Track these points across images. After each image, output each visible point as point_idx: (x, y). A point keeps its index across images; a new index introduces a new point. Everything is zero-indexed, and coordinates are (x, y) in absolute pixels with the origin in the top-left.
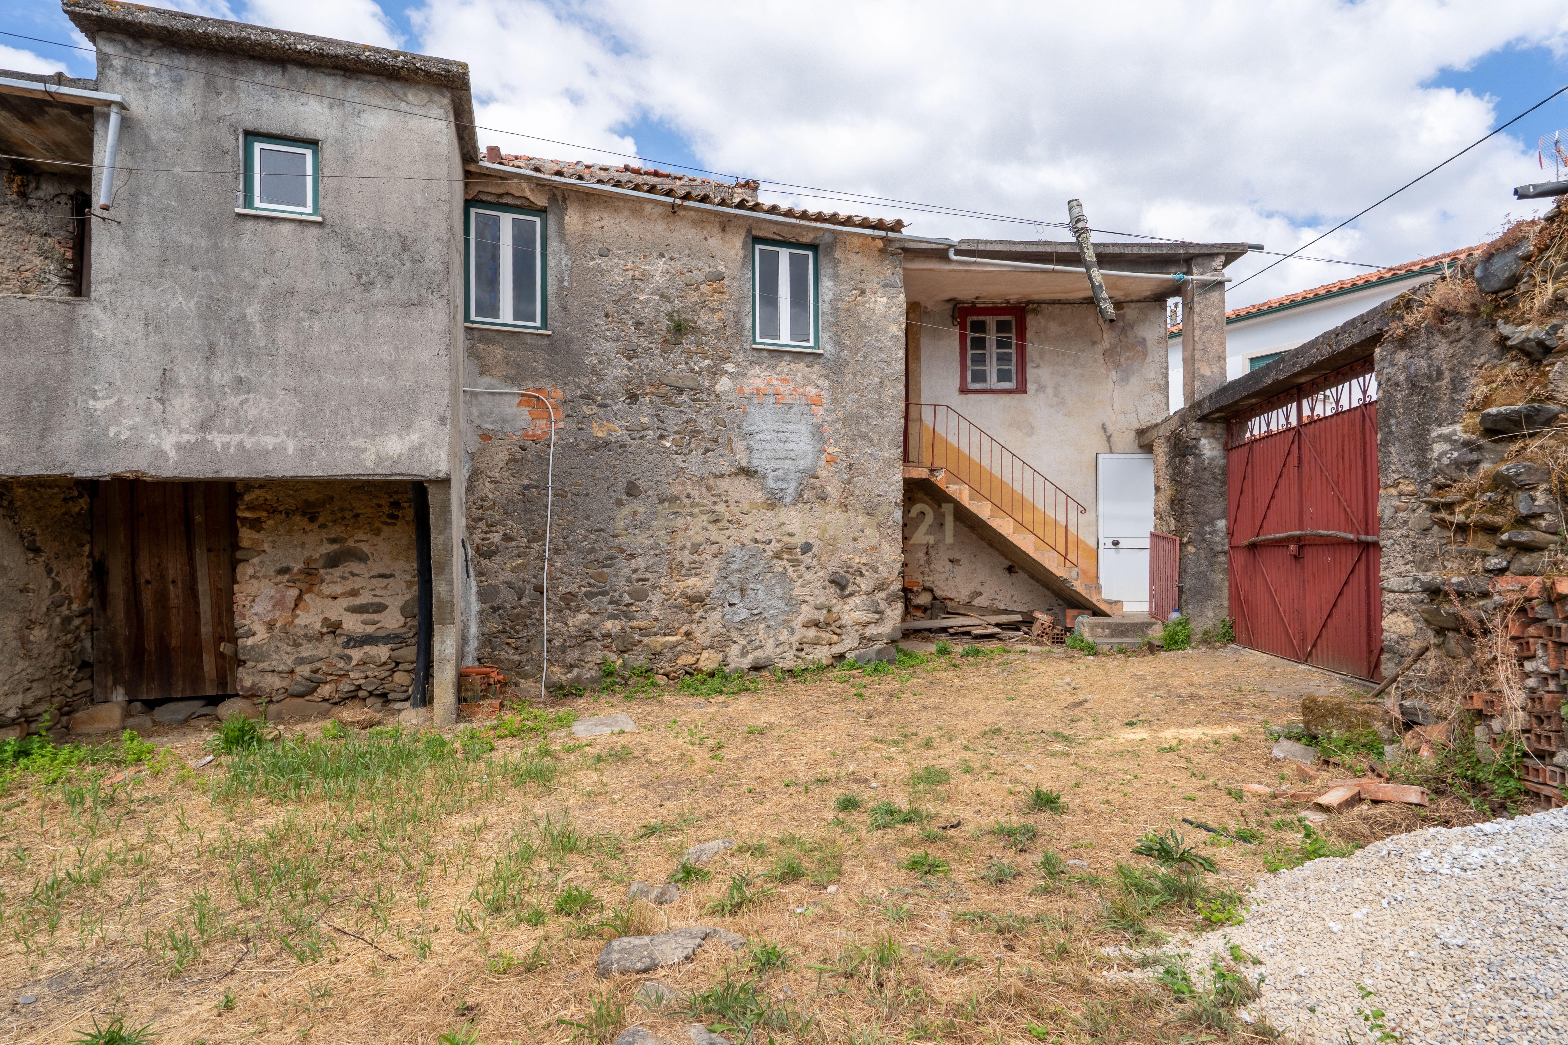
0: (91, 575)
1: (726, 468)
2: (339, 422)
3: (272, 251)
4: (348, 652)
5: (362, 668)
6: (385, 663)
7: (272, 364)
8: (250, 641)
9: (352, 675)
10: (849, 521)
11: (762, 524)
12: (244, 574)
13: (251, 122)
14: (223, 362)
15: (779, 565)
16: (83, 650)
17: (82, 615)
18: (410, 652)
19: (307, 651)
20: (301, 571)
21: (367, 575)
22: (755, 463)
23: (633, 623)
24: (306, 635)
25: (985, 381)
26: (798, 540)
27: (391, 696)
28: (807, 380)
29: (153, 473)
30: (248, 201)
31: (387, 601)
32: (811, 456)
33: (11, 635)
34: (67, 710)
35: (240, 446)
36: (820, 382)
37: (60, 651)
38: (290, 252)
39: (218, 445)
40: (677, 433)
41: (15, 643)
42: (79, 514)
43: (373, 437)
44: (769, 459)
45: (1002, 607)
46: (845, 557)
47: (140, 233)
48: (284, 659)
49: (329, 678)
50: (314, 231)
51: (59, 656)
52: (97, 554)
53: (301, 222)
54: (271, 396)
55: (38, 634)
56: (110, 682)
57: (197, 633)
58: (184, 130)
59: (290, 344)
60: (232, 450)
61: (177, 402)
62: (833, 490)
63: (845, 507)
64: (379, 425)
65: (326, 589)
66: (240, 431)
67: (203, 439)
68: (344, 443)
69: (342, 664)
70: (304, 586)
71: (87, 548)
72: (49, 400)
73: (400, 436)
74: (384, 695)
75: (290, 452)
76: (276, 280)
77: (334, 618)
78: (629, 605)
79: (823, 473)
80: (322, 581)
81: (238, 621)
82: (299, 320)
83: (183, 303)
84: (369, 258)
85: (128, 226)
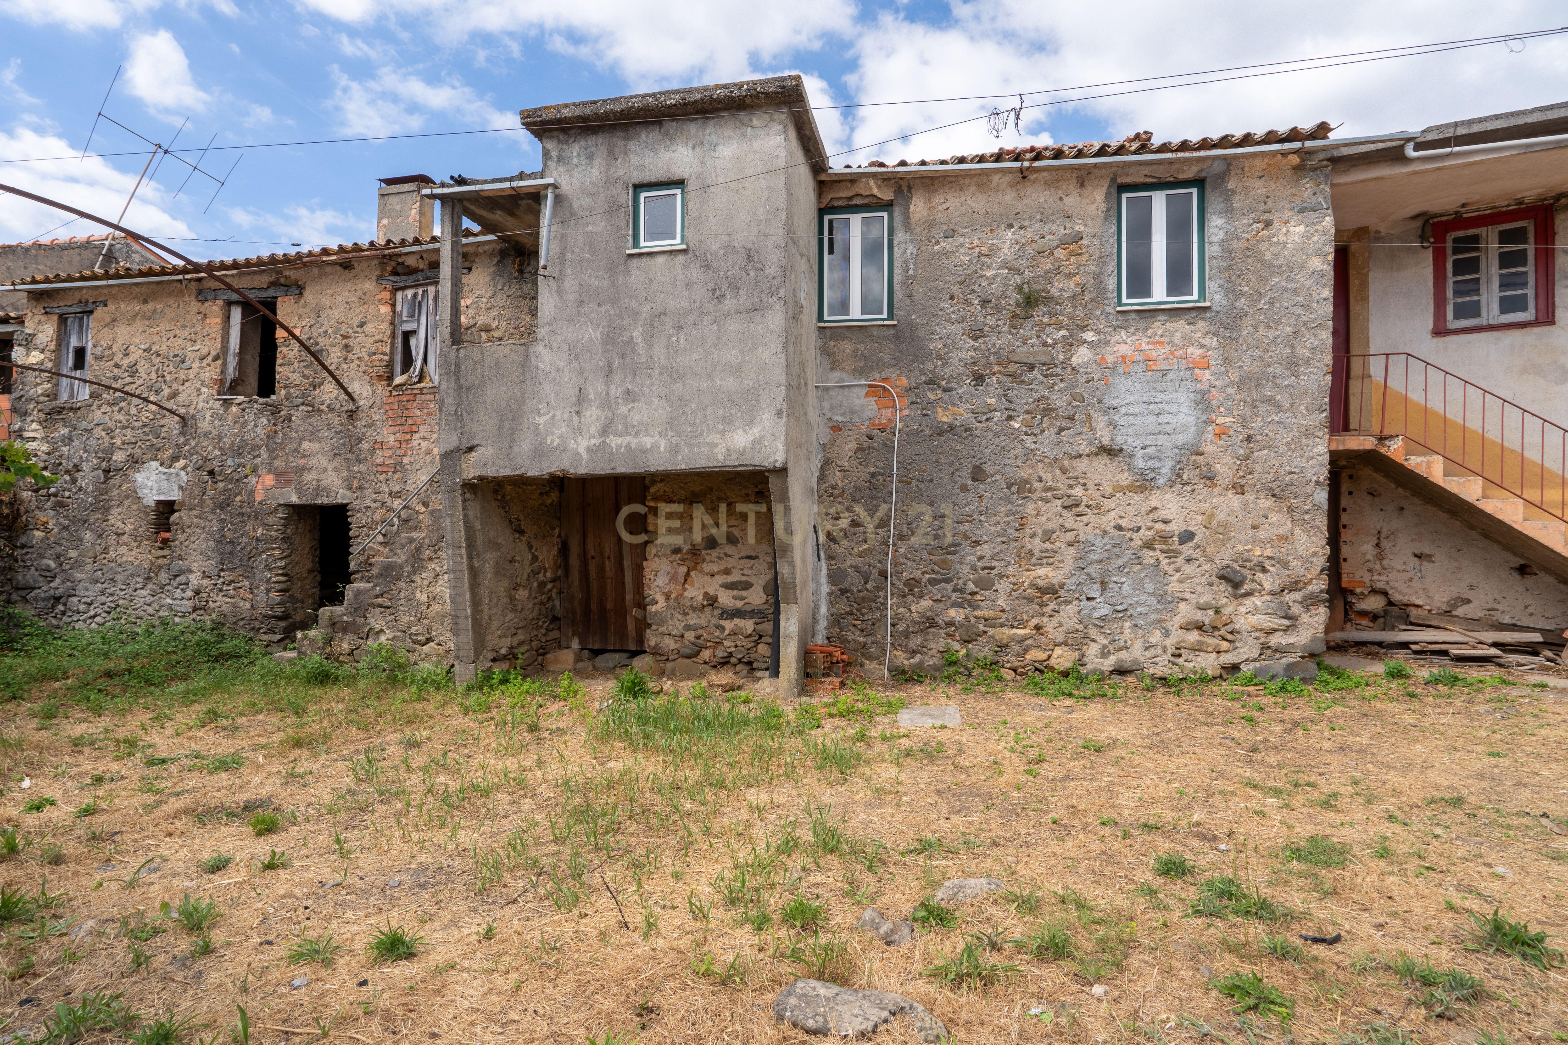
0: (559, 551)
1: (1084, 448)
2: (698, 421)
3: (651, 281)
4: (722, 622)
5: (733, 638)
6: (750, 635)
7: (650, 376)
8: (654, 609)
9: (725, 643)
10: (1246, 504)
11: (1128, 509)
12: (651, 553)
13: (637, 177)
14: (617, 378)
15: (1149, 557)
16: (552, 608)
17: (551, 581)
18: (766, 627)
19: (692, 619)
20: (689, 552)
21: (737, 557)
22: (1119, 440)
23: (978, 613)
24: (692, 606)
25: (1478, 315)
26: (1176, 527)
27: (757, 665)
28: (1188, 340)
29: (573, 471)
30: (636, 244)
31: (752, 580)
32: (1192, 429)
33: (504, 593)
34: (542, 652)
35: (628, 446)
36: (1207, 341)
37: (537, 608)
38: (663, 279)
39: (613, 446)
40: (1027, 412)
41: (507, 600)
42: (551, 505)
43: (724, 433)
44: (1137, 435)
45: (1507, 620)
46: (1240, 548)
47: (566, 283)
48: (676, 625)
49: (709, 644)
50: (681, 258)
51: (536, 611)
52: (563, 535)
53: (671, 252)
54: (649, 403)
55: (522, 594)
56: (570, 634)
57: (624, 599)
58: (594, 195)
59: (663, 358)
60: (622, 450)
61: (588, 413)
62: (1224, 469)
63: (1239, 489)
64: (728, 422)
65: (706, 568)
66: (628, 434)
67: (604, 442)
68: (702, 440)
69: (717, 633)
70: (691, 565)
71: (557, 531)
72: (514, 419)
73: (745, 430)
74: (750, 664)
75: (662, 449)
76: (654, 305)
77: (711, 592)
78: (973, 594)
79: (1210, 449)
80: (704, 560)
81: (647, 592)
82: (670, 337)
83: (592, 334)
84: (721, 274)
85: (559, 279)
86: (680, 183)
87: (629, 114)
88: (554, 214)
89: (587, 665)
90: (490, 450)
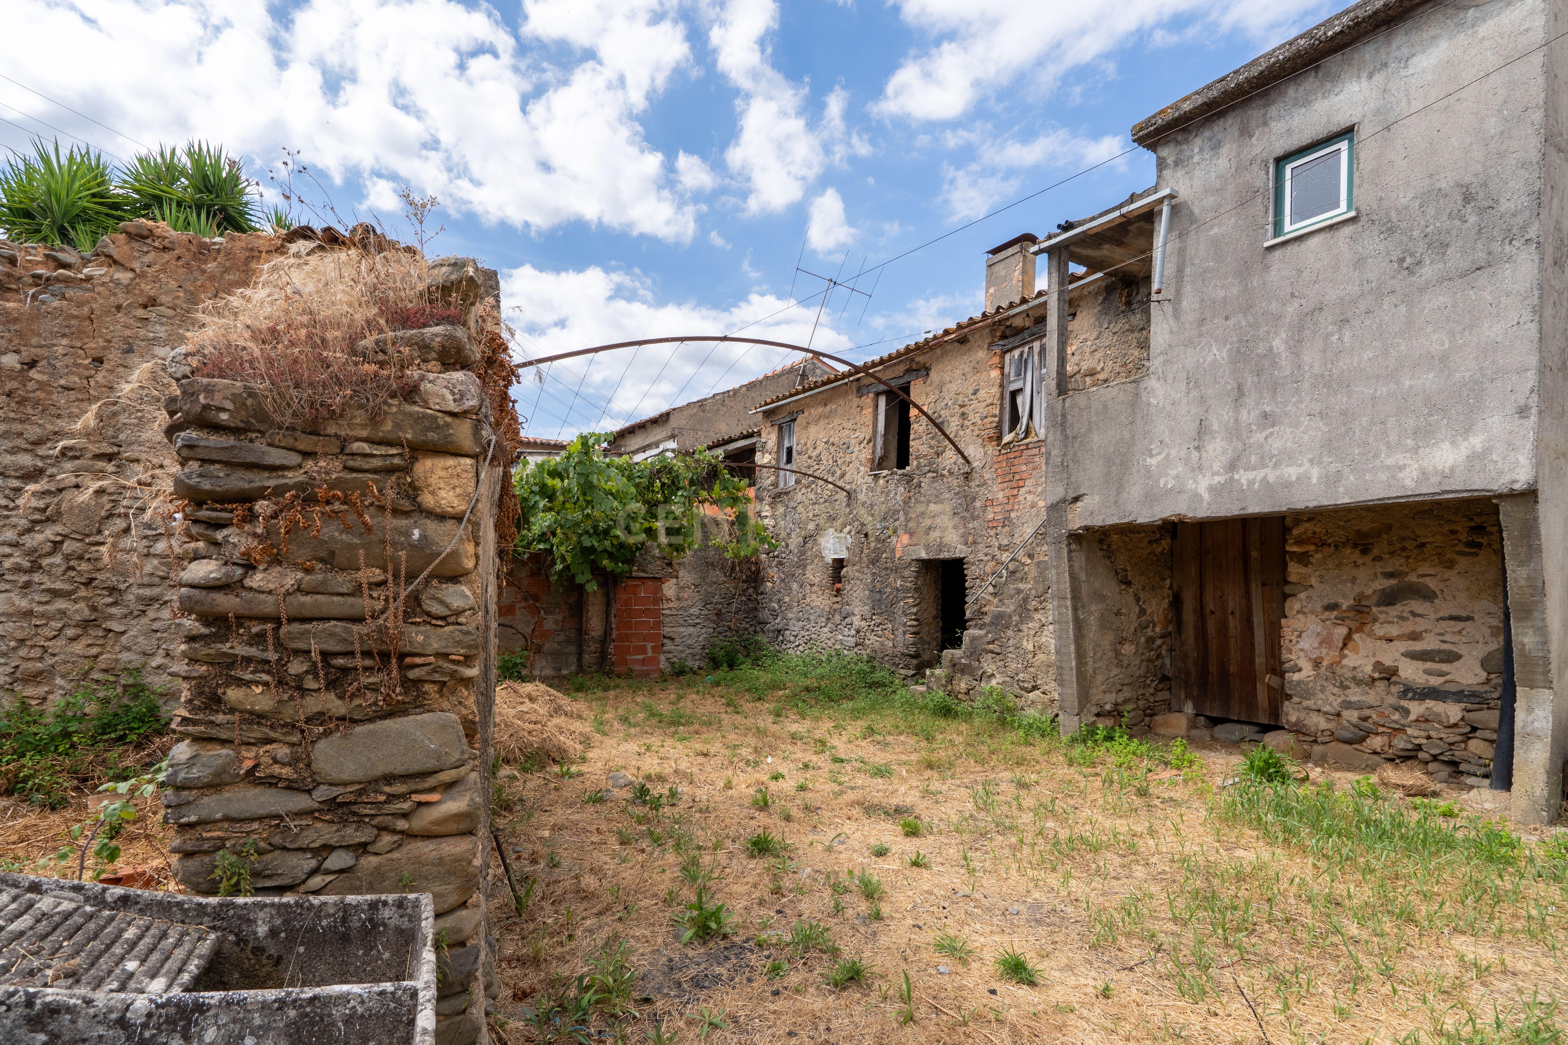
0: (1171, 604)
2: (1371, 440)
3: (1300, 272)
4: (1405, 703)
5: (1423, 725)
6: (1455, 725)
7: (1297, 391)
8: (1296, 677)
9: (1409, 731)
12: (1291, 609)
13: (1280, 147)
14: (1249, 401)
16: (1163, 666)
17: (1163, 636)
18: (1491, 717)
19: (1355, 695)
20: (1351, 608)
21: (1433, 616)
24: (1354, 678)
27: (1463, 767)
29: (1191, 515)
30: (1278, 231)
31: (1461, 649)
33: (1108, 647)
34: (1150, 712)
35: (1265, 481)
37: (1144, 664)
38: (1318, 265)
39: (1244, 482)
41: (1111, 654)
42: (1162, 553)
43: (1416, 450)
47: (1185, 303)
48: (1330, 700)
49: (1381, 730)
50: (1347, 230)
51: (1143, 668)
52: (1175, 586)
53: (1331, 227)
54: (1296, 425)
55: (1128, 649)
56: (1183, 696)
57: (1252, 663)
58: (1220, 190)
59: (1316, 365)
60: (1256, 486)
61: (1210, 447)
64: (1424, 434)
65: (1380, 630)
66: (1265, 466)
67: (1232, 478)
68: (1377, 463)
69: (1396, 716)
70: (1354, 625)
71: (1168, 582)
72: (1122, 463)
73: (1454, 443)
74: (1454, 764)
75: (1314, 480)
76: (1303, 301)
77: (1388, 662)
80: (1375, 620)
81: (1285, 656)
82: (1327, 336)
83: (1218, 353)
84: (1415, 234)
85: (1176, 301)
86: (1347, 132)
87: (1270, 72)
88: (1170, 228)
89: (1203, 733)
90: (1097, 498)
